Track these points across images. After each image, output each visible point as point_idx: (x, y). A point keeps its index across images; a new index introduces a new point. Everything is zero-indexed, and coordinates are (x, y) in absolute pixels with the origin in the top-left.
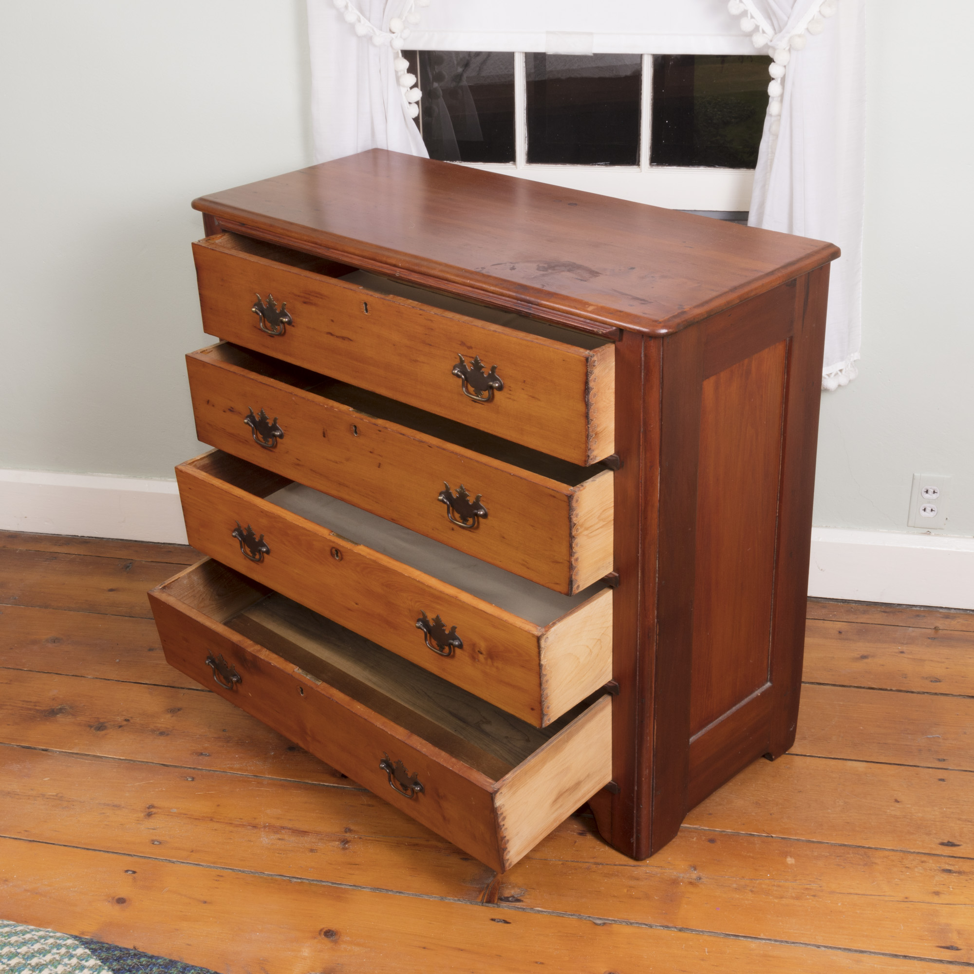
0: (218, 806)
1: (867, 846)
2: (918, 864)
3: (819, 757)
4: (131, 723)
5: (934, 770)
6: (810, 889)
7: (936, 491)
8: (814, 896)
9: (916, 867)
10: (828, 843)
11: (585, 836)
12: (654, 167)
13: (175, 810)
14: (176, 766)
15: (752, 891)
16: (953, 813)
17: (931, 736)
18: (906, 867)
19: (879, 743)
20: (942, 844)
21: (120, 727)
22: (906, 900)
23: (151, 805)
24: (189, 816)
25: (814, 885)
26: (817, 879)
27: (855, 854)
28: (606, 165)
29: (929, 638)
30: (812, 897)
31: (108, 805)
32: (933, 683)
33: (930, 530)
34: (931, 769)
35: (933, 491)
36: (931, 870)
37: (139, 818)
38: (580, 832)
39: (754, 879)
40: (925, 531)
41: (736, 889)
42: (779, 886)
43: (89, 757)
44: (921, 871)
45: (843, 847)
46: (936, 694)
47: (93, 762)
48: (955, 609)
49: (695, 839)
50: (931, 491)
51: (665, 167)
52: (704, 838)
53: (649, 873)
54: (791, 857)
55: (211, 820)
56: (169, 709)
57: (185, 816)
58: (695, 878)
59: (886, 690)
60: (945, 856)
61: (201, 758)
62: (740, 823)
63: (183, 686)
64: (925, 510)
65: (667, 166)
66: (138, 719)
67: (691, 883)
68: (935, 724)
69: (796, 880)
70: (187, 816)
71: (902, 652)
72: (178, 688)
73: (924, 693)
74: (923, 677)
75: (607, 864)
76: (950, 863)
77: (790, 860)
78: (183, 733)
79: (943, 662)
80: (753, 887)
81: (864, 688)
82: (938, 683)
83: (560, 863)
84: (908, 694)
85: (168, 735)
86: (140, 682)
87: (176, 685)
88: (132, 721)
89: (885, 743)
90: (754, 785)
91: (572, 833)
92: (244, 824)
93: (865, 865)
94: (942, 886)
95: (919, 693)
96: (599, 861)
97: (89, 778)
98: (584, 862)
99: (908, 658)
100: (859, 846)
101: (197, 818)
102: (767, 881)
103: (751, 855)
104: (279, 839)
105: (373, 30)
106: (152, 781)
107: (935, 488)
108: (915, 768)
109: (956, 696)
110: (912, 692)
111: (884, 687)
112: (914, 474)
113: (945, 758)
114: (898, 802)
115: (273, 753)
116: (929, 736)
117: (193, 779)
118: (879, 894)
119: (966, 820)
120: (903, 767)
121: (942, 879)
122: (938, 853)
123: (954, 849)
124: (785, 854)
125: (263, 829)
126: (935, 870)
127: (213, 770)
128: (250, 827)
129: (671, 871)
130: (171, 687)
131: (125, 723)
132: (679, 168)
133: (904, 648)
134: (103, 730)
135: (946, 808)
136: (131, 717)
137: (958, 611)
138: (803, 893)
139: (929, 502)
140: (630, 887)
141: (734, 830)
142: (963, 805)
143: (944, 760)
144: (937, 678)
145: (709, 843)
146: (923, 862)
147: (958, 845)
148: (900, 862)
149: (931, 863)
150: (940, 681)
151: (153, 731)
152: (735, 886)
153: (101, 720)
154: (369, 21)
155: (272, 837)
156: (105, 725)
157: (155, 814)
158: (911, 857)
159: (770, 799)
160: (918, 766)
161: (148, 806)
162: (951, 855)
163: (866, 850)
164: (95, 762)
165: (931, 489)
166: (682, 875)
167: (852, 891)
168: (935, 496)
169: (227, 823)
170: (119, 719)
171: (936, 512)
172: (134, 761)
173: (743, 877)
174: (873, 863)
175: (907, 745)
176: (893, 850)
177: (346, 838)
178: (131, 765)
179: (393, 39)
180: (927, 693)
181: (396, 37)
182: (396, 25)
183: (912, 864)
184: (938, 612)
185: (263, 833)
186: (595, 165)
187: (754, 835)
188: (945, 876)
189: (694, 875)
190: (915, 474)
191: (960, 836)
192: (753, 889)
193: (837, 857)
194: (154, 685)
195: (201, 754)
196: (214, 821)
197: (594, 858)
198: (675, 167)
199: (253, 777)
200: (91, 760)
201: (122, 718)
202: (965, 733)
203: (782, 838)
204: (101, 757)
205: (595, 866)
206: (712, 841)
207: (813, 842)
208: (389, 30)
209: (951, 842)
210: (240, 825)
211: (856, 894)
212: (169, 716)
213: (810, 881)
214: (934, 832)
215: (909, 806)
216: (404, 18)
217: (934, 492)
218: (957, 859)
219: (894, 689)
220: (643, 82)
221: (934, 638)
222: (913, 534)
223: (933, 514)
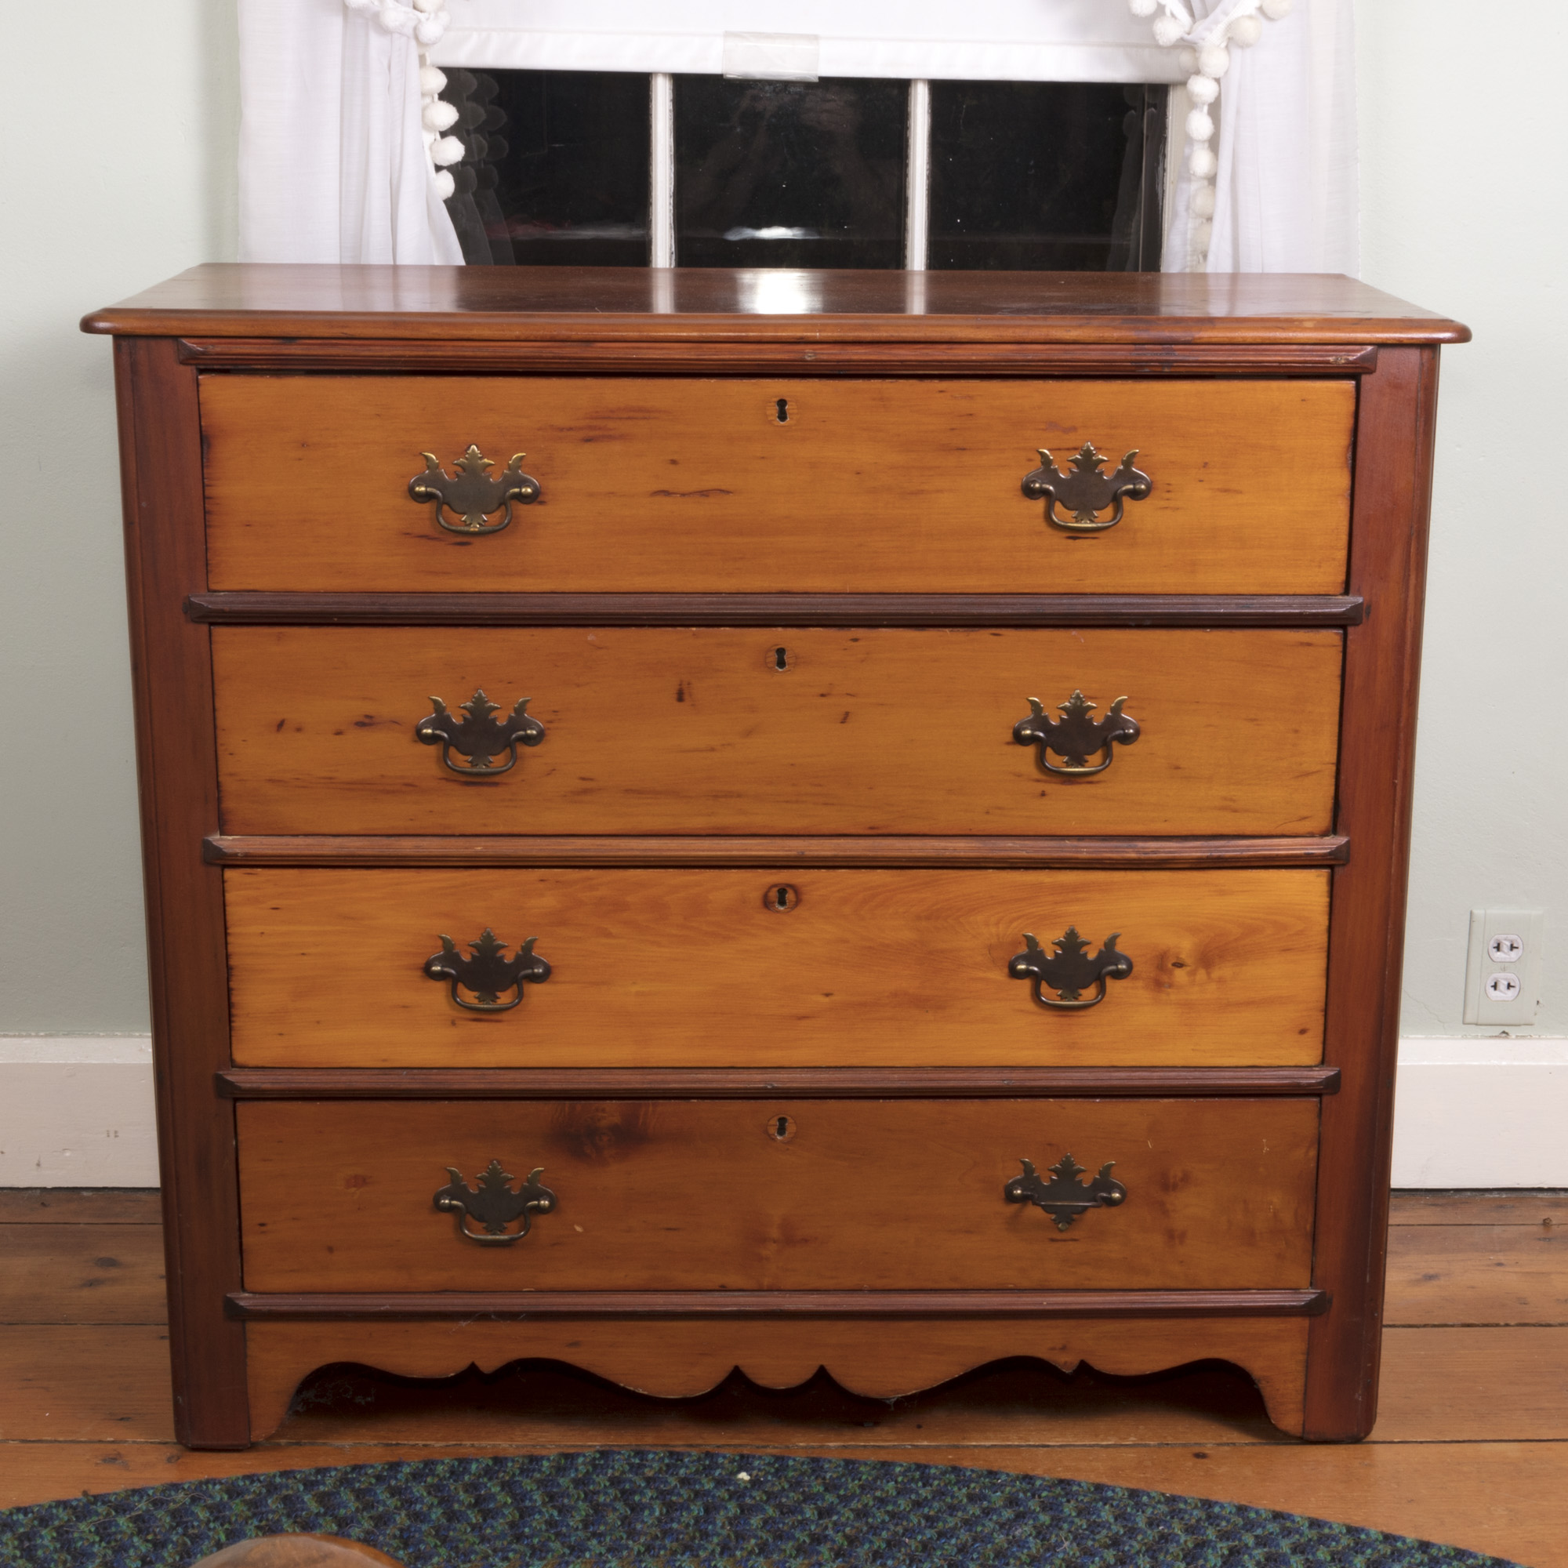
7: (1515, 945)
29: (1539, 1239)
33: (1506, 1029)
35: (1509, 944)
40: (1499, 1030)
50: (1506, 945)
64: (1495, 987)
81: (1453, 1325)
99: (1516, 1273)
107: (1513, 937)
112: (1471, 913)
133: (1499, 1258)
139: (1504, 970)
165: (1506, 940)
168: (1514, 954)
171: (1517, 989)
179: (422, 29)
181: (427, 20)
184: (1536, 1196)
190: (1475, 912)
217: (1512, 947)
220: (911, 141)
221: (1550, 1239)
222: (1476, 1037)
223: (1511, 993)
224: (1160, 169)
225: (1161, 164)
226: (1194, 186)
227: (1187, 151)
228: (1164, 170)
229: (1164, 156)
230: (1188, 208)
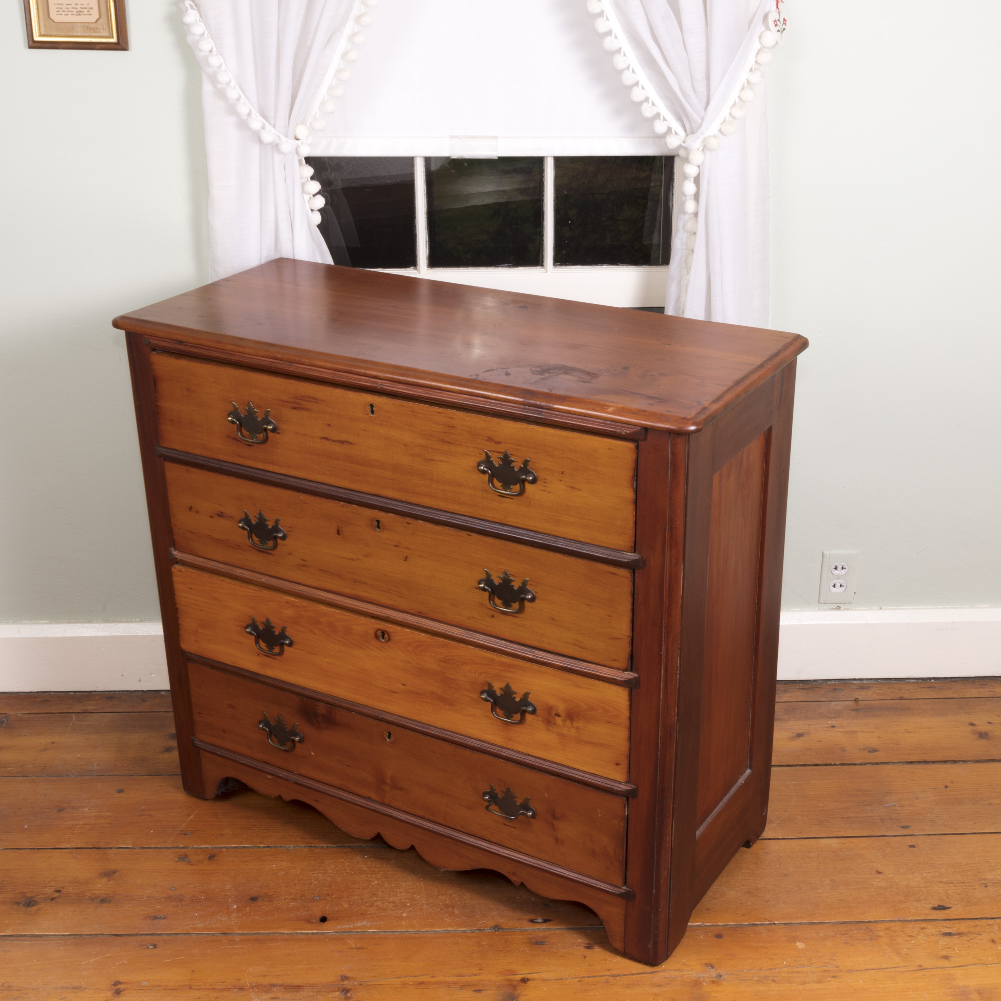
0: (193, 971)
1: (867, 920)
2: (919, 931)
3: (792, 839)
4: (64, 894)
5: (901, 837)
6: (829, 971)
7: (844, 567)
8: (834, 977)
9: (918, 934)
10: (829, 923)
11: (593, 949)
12: (558, 267)
13: (145, 983)
14: (130, 935)
15: (774, 981)
16: (933, 877)
17: (888, 805)
18: (910, 936)
19: (843, 818)
20: (934, 908)
21: (53, 899)
22: (920, 968)
23: (117, 982)
24: (164, 988)
25: (831, 966)
26: (831, 959)
27: (859, 930)
28: (509, 266)
29: (853, 710)
30: (832, 979)
31: (67, 988)
32: (870, 753)
33: (839, 605)
34: (898, 837)
35: (841, 567)
36: (933, 936)
37: (107, 997)
38: (587, 945)
39: (773, 969)
40: (835, 606)
41: (758, 981)
42: (798, 972)
43: (26, 938)
44: (924, 938)
45: (845, 925)
46: (877, 764)
47: (34, 942)
48: (867, 679)
49: (702, 937)
50: (840, 567)
51: (569, 267)
52: (710, 934)
53: (668, 978)
54: (800, 941)
55: (190, 988)
56: (102, 873)
57: (159, 988)
58: (715, 976)
59: (830, 765)
60: (940, 920)
61: (156, 921)
62: (740, 914)
63: (110, 846)
64: (834, 586)
65: (570, 265)
66: (70, 888)
67: (713, 982)
68: (888, 793)
69: (812, 964)
70: (162, 988)
71: (833, 727)
72: (105, 848)
73: (866, 764)
74: (860, 749)
75: (625, 975)
76: (948, 926)
77: (800, 945)
78: (127, 897)
79: (874, 732)
80: (774, 977)
81: (809, 765)
82: (876, 753)
83: (577, 980)
84: (852, 766)
85: (110, 901)
86: (59, 847)
87: (102, 845)
88: (64, 891)
89: (848, 817)
90: (740, 874)
91: (579, 948)
92: (229, 987)
93: (871, 939)
94: (948, 949)
95: (861, 764)
96: (615, 972)
97: (35, 961)
98: (600, 976)
99: (841, 732)
100: (859, 922)
101: (173, 988)
102: (786, 969)
103: (761, 944)
104: (273, 998)
105: (279, 137)
106: (109, 955)
107: (843, 564)
108: (883, 838)
109: (896, 763)
110: (855, 764)
111: (828, 762)
112: (823, 553)
113: (908, 825)
114: (880, 873)
115: (235, 907)
116: (886, 805)
117: (155, 946)
118: (894, 966)
119: (947, 883)
120: (873, 839)
121: (946, 943)
122: (933, 918)
123: (947, 911)
124: (794, 940)
125: (251, 990)
126: (937, 935)
127: (174, 934)
128: (236, 990)
129: (690, 972)
130: (96, 848)
131: (57, 894)
132: (582, 267)
133: (833, 722)
134: (33, 906)
135: (926, 873)
136: (62, 887)
137: (870, 681)
138: (823, 976)
139: (838, 579)
140: (655, 995)
141: (737, 922)
142: (940, 868)
143: (907, 827)
144: (873, 748)
145: (717, 939)
146: (923, 929)
147: (949, 908)
148: (902, 931)
149: (931, 929)
150: (877, 751)
151: (92, 899)
152: (756, 978)
153: (28, 895)
154: (274, 127)
155: (264, 997)
156: (35, 899)
157: (124, 990)
158: (910, 925)
159: (759, 886)
160: (886, 836)
161: (113, 983)
162: (946, 918)
163: (867, 924)
164: (37, 942)
165: (840, 565)
166: (701, 975)
167: (868, 967)
168: (843, 572)
169: (208, 989)
170: (49, 891)
171: (845, 587)
172: (81, 935)
173: (761, 968)
174: (878, 936)
175: (868, 817)
176: (891, 921)
177: (345, 986)
178: (78, 939)
179: (298, 146)
180: (869, 763)
181: (302, 144)
182: (301, 131)
183: (913, 932)
184: (852, 683)
185: (253, 994)
186: (498, 267)
187: (757, 924)
188: (947, 939)
189: (713, 973)
190: (825, 552)
191: (948, 898)
192: (775, 979)
193: (843, 935)
194: (77, 848)
195: (156, 918)
196: (194, 989)
197: (609, 970)
198: (578, 267)
199: (221, 935)
200: (31, 941)
201: (52, 890)
202: (917, 798)
203: (785, 924)
204: (40, 936)
205: (612, 978)
206: (719, 936)
207: (815, 923)
208: (294, 137)
209: (942, 906)
210: (224, 989)
211: (873, 969)
212: (105, 880)
213: (825, 963)
214: (923, 898)
215: (891, 876)
216: (308, 124)
217: (843, 568)
218: (953, 921)
219: (838, 763)
220: (545, 184)
221: (858, 710)
222: (825, 610)
223: (842, 589)
224: (671, 194)
225: (671, 192)
226: (687, 217)
227: (683, 198)
228: (673, 194)
229: (673, 187)
230: (684, 227)
